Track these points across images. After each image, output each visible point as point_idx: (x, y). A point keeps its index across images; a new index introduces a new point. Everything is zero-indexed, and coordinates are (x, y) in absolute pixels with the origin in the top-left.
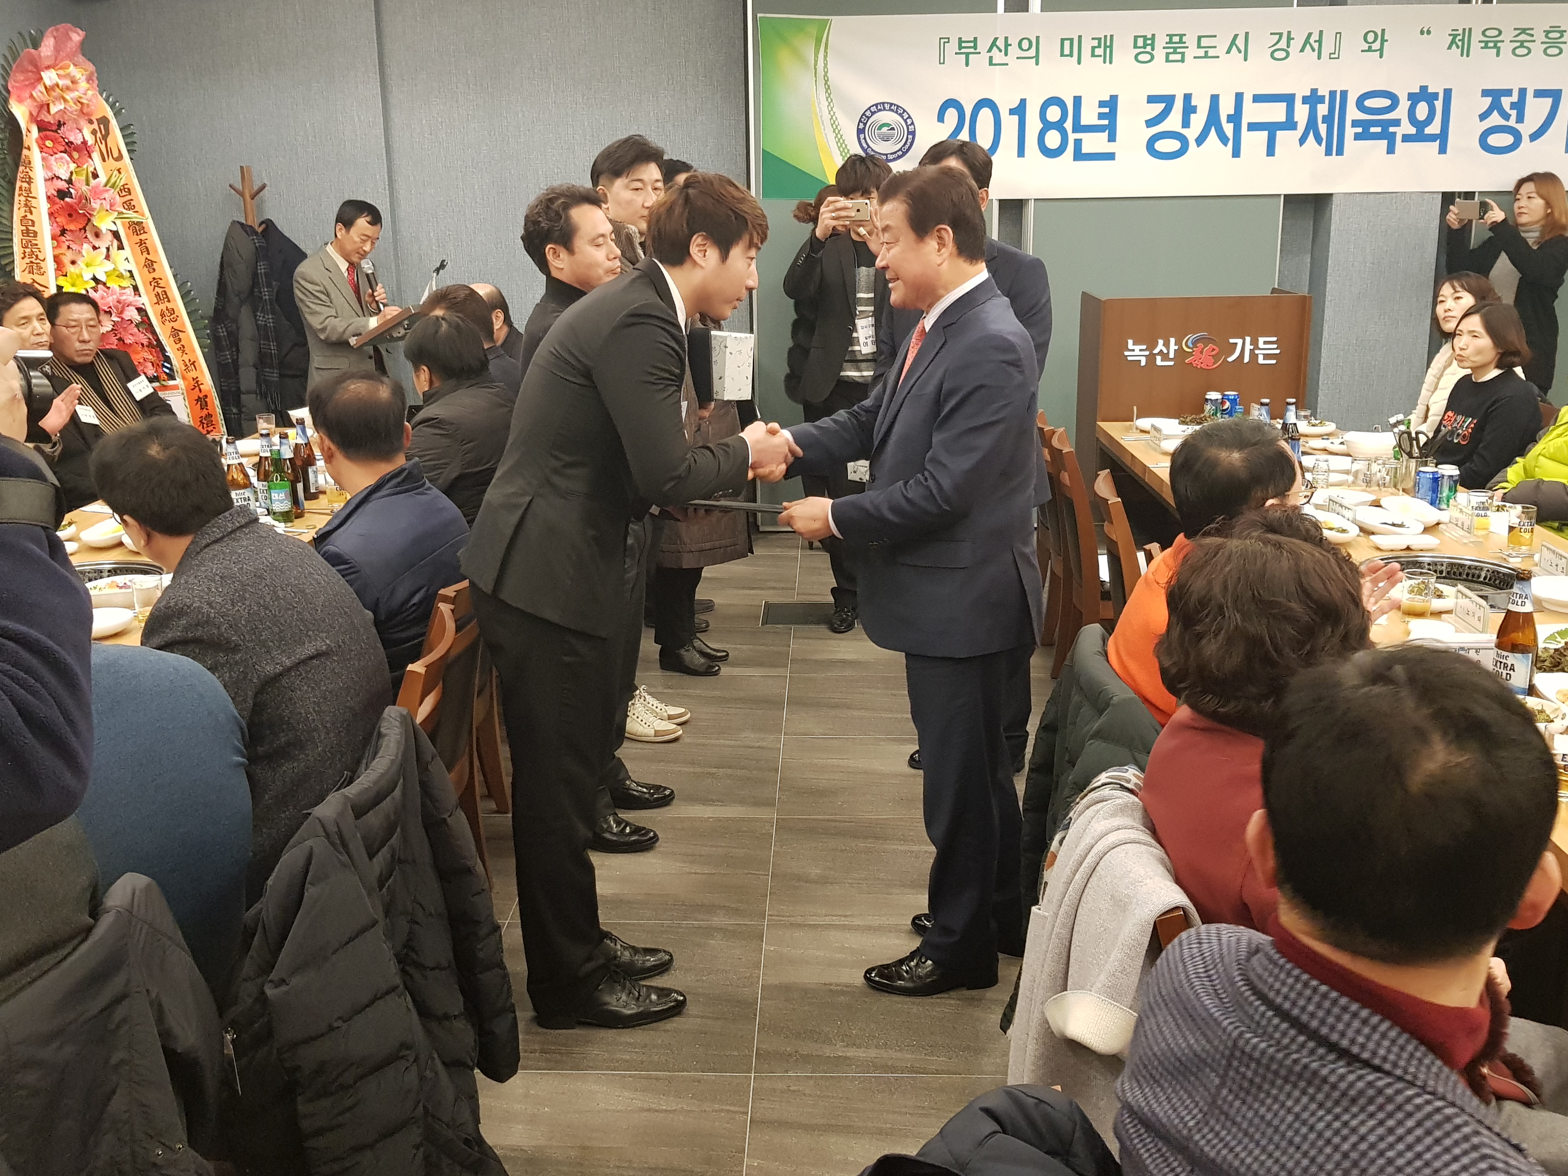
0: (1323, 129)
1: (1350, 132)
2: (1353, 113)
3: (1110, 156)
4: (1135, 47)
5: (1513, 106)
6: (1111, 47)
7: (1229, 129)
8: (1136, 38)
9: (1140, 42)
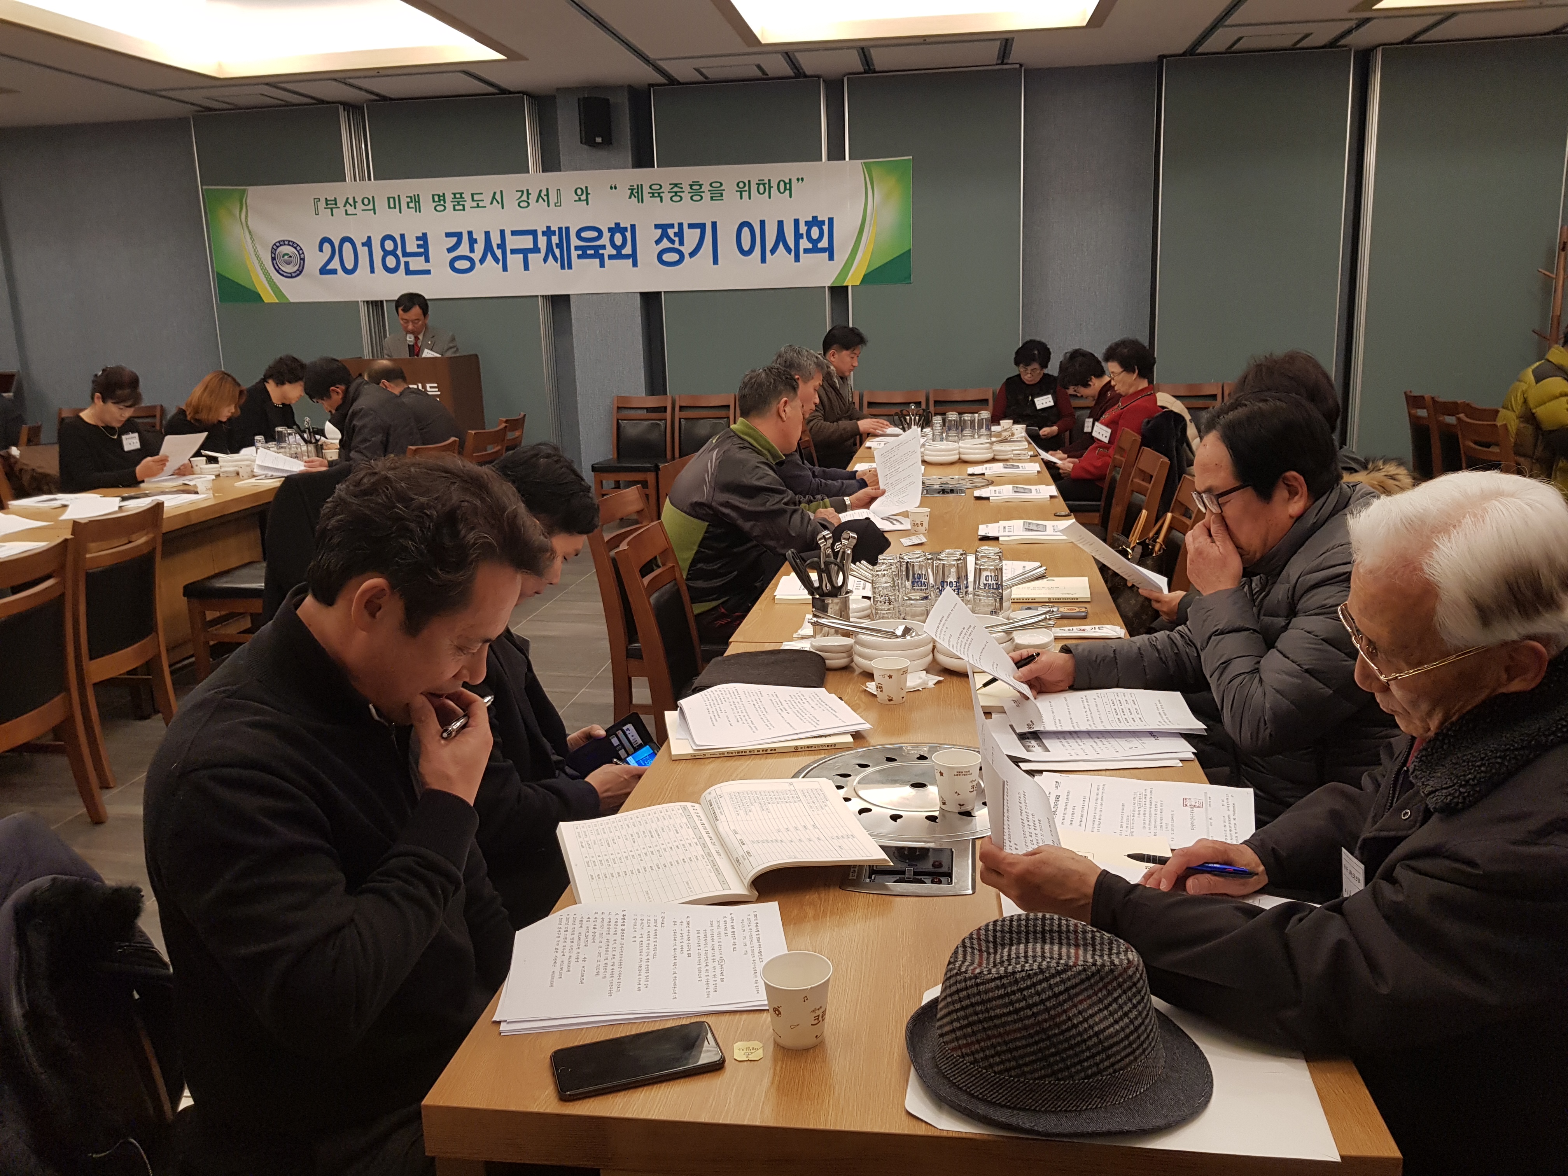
0: (557, 252)
1: (574, 254)
2: (575, 242)
3: (428, 272)
4: (434, 201)
5: (676, 234)
6: (419, 202)
7: (499, 253)
8: (433, 196)
9: (436, 198)
